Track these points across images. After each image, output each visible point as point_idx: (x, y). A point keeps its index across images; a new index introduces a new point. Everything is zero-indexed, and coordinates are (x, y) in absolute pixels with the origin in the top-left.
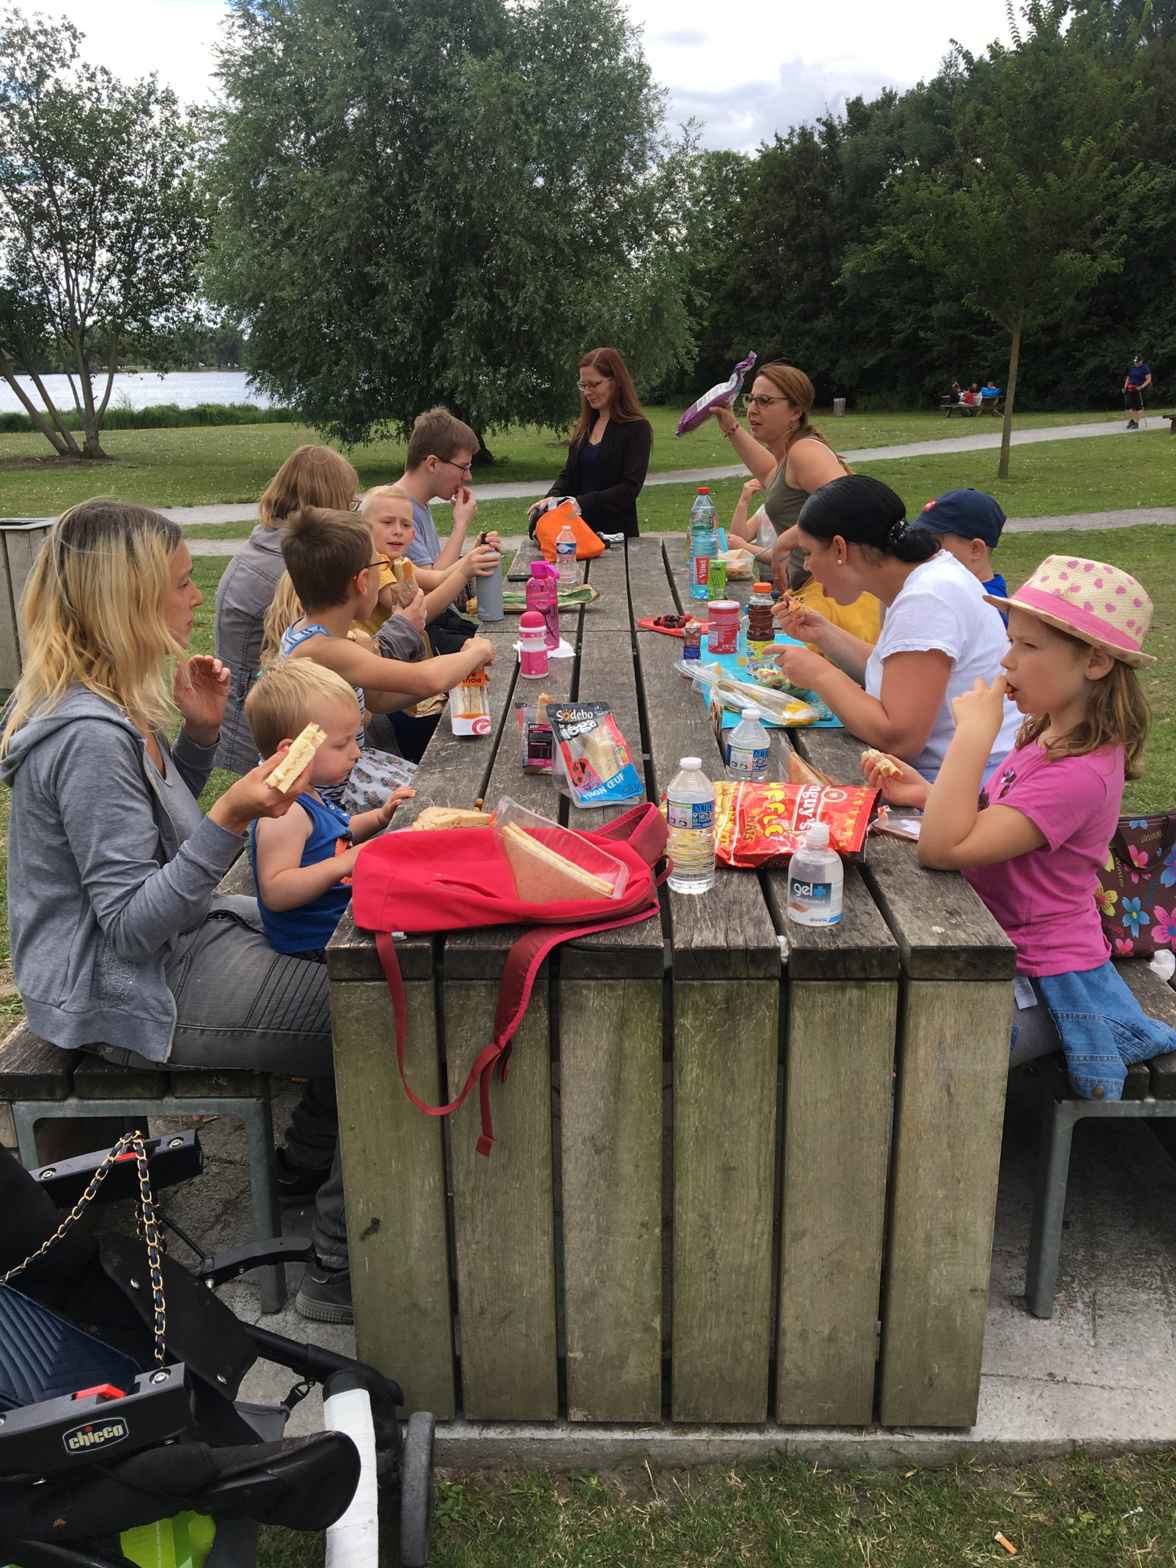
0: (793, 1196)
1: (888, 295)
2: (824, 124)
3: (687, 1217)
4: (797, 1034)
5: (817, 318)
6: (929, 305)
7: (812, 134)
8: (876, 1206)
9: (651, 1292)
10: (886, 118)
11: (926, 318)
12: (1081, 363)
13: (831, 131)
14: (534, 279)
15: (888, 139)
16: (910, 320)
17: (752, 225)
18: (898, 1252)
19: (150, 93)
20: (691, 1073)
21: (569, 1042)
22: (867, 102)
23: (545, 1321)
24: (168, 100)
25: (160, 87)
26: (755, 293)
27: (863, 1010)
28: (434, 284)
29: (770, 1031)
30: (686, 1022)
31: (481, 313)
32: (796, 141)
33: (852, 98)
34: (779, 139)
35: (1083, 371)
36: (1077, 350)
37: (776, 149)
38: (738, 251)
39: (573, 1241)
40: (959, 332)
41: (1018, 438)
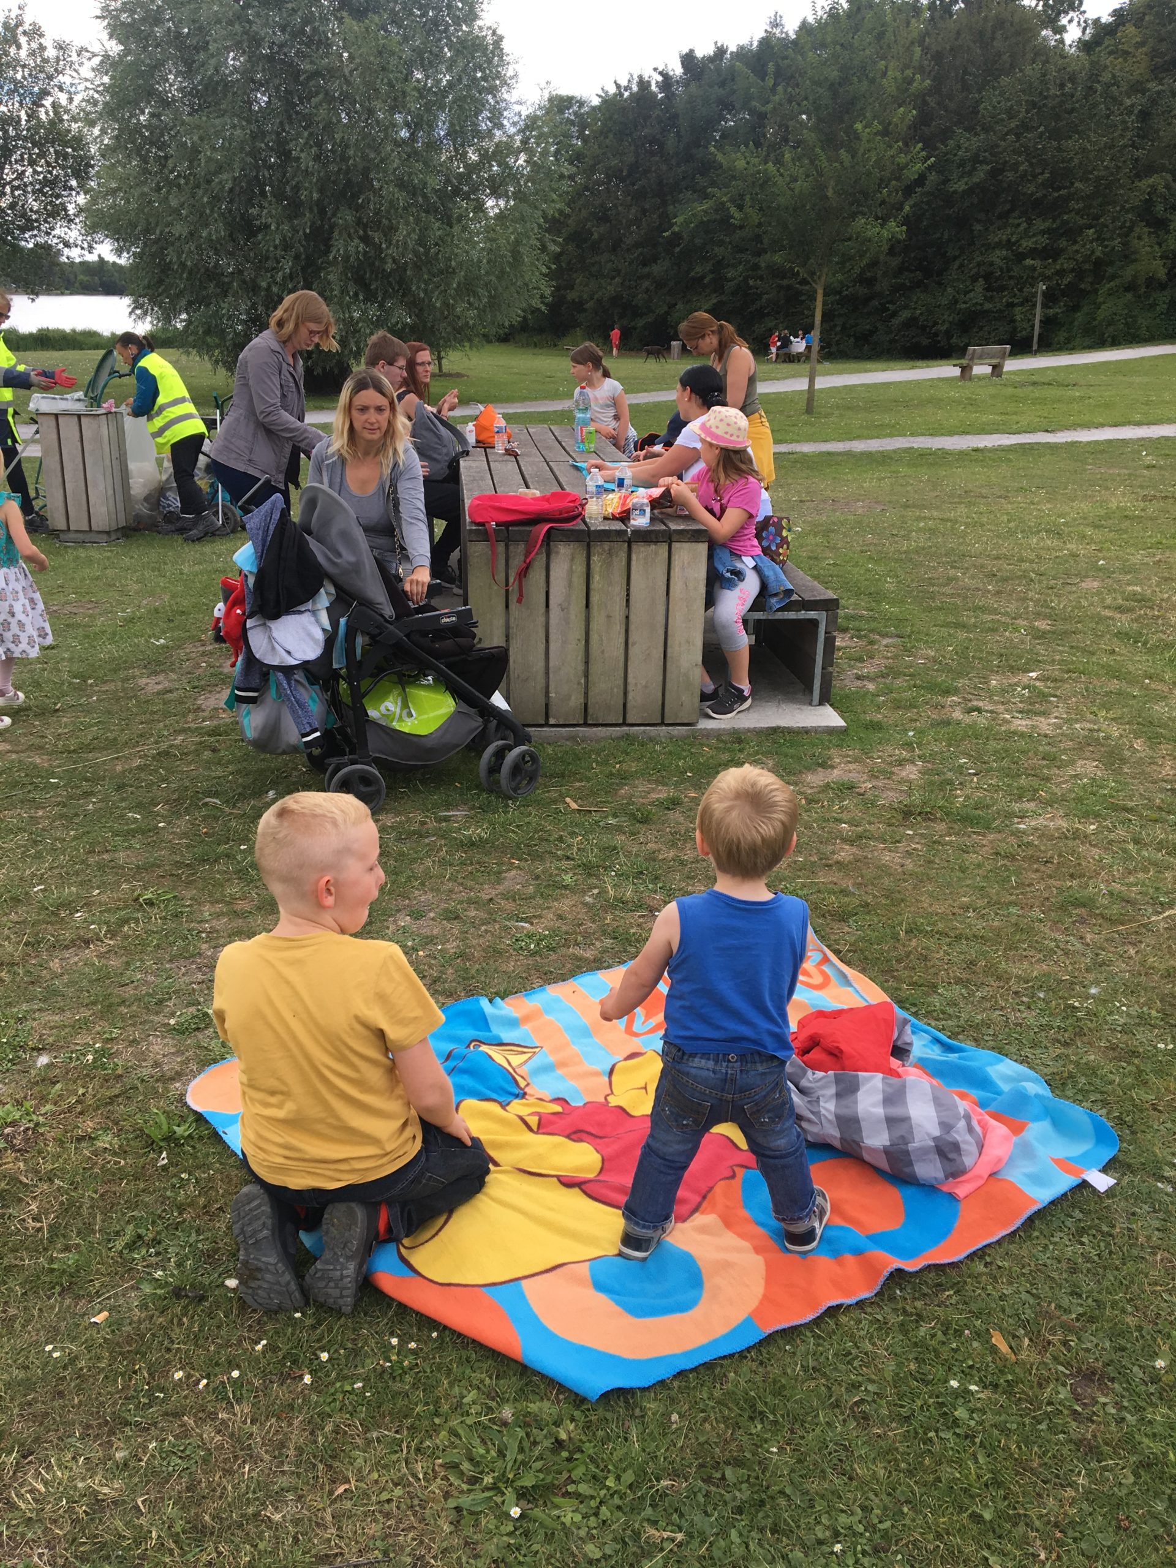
0: (632, 627)
1: (721, 243)
2: (661, 73)
3: (594, 637)
4: (634, 563)
5: (655, 262)
6: (759, 255)
7: (649, 82)
8: (661, 632)
9: (581, 667)
10: (718, 70)
11: (756, 267)
12: (894, 314)
13: (667, 80)
14: (407, 224)
15: (721, 92)
16: (741, 268)
17: (592, 169)
18: (669, 650)
19: (17, 26)
20: (596, 578)
21: (552, 566)
22: (699, 54)
23: (541, 681)
24: (36, 32)
25: (28, 20)
26: (596, 236)
27: (656, 553)
28: (313, 223)
29: (624, 562)
30: (595, 558)
31: (358, 253)
32: (635, 88)
33: (685, 51)
34: (618, 86)
35: (896, 321)
36: (892, 302)
37: (615, 95)
38: (580, 195)
39: (553, 646)
40: (785, 282)
41: (821, 383)
